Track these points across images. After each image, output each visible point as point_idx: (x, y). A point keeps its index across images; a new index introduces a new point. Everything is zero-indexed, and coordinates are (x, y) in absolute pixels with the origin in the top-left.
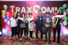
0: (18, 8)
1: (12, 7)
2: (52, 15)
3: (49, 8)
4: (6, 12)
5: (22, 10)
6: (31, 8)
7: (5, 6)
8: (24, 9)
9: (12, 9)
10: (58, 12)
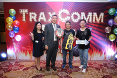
0: (32, 13)
1: (24, 12)
2: (89, 25)
3: (83, 14)
4: (14, 20)
5: (40, 17)
7: (13, 11)
8: (44, 15)
9: (24, 16)
10: (98, 21)
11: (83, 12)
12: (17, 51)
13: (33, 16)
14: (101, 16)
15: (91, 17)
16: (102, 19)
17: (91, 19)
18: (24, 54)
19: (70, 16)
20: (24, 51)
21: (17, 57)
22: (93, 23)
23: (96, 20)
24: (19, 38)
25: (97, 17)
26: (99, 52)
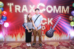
0: (17, 6)
2: (59, 15)
3: (55, 7)
4: (2, 11)
5: (23, 8)
6: (34, 6)
8: (26, 7)
10: (65, 12)
11: (55, 5)
12: (6, 34)
13: (18, 8)
14: (67, 8)
15: (60, 9)
16: (68, 11)
17: (60, 11)
18: (11, 37)
19: (45, 8)
20: (11, 35)
21: (5, 40)
22: (61, 13)
23: (64, 11)
24: (7, 25)
25: (64, 9)
26: (66, 34)
